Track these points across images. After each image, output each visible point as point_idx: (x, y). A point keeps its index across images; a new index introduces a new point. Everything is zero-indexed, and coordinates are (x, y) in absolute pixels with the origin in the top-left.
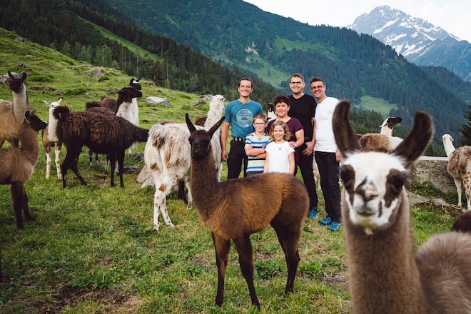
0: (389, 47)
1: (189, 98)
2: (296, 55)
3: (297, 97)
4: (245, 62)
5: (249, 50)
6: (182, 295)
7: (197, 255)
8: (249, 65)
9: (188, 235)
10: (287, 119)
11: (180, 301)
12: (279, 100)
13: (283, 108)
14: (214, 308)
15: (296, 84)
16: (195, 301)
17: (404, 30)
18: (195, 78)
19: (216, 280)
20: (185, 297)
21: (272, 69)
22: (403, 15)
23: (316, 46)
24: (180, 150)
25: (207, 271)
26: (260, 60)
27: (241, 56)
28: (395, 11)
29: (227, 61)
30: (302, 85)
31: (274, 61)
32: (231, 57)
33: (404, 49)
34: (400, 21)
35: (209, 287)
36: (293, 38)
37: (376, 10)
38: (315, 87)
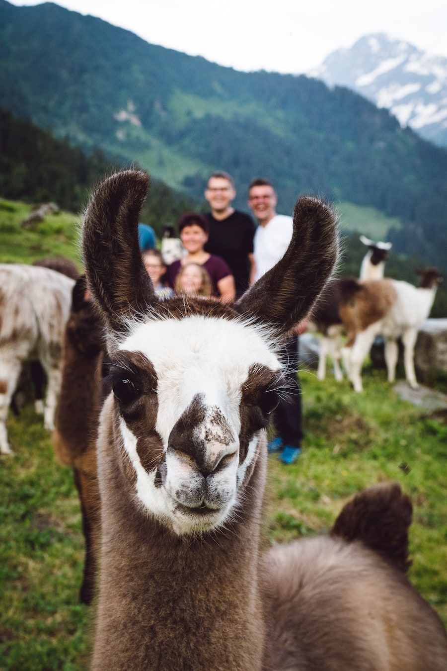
0: (385, 112)
1: (11, 210)
2: (212, 126)
3: (219, 217)
4: (114, 141)
5: (123, 116)
6: (19, 585)
7: (42, 511)
8: (123, 145)
9: (23, 474)
10: (204, 257)
11: (15, 596)
12: (190, 220)
13: (195, 235)
14: (78, 608)
15: (219, 193)
16: (43, 597)
17: (414, 78)
18: (21, 169)
19: (81, 556)
20: (25, 589)
21: (167, 153)
22: (412, 50)
23: (250, 109)
24: (17, 312)
25: (60, 540)
26: (143, 136)
27: (107, 128)
28: (397, 42)
29: (81, 137)
30: (230, 194)
31: (170, 138)
32: (89, 129)
33: (413, 115)
34: (406, 61)
35: (67, 569)
36: (206, 93)
37: (362, 42)
38: (257, 197)
